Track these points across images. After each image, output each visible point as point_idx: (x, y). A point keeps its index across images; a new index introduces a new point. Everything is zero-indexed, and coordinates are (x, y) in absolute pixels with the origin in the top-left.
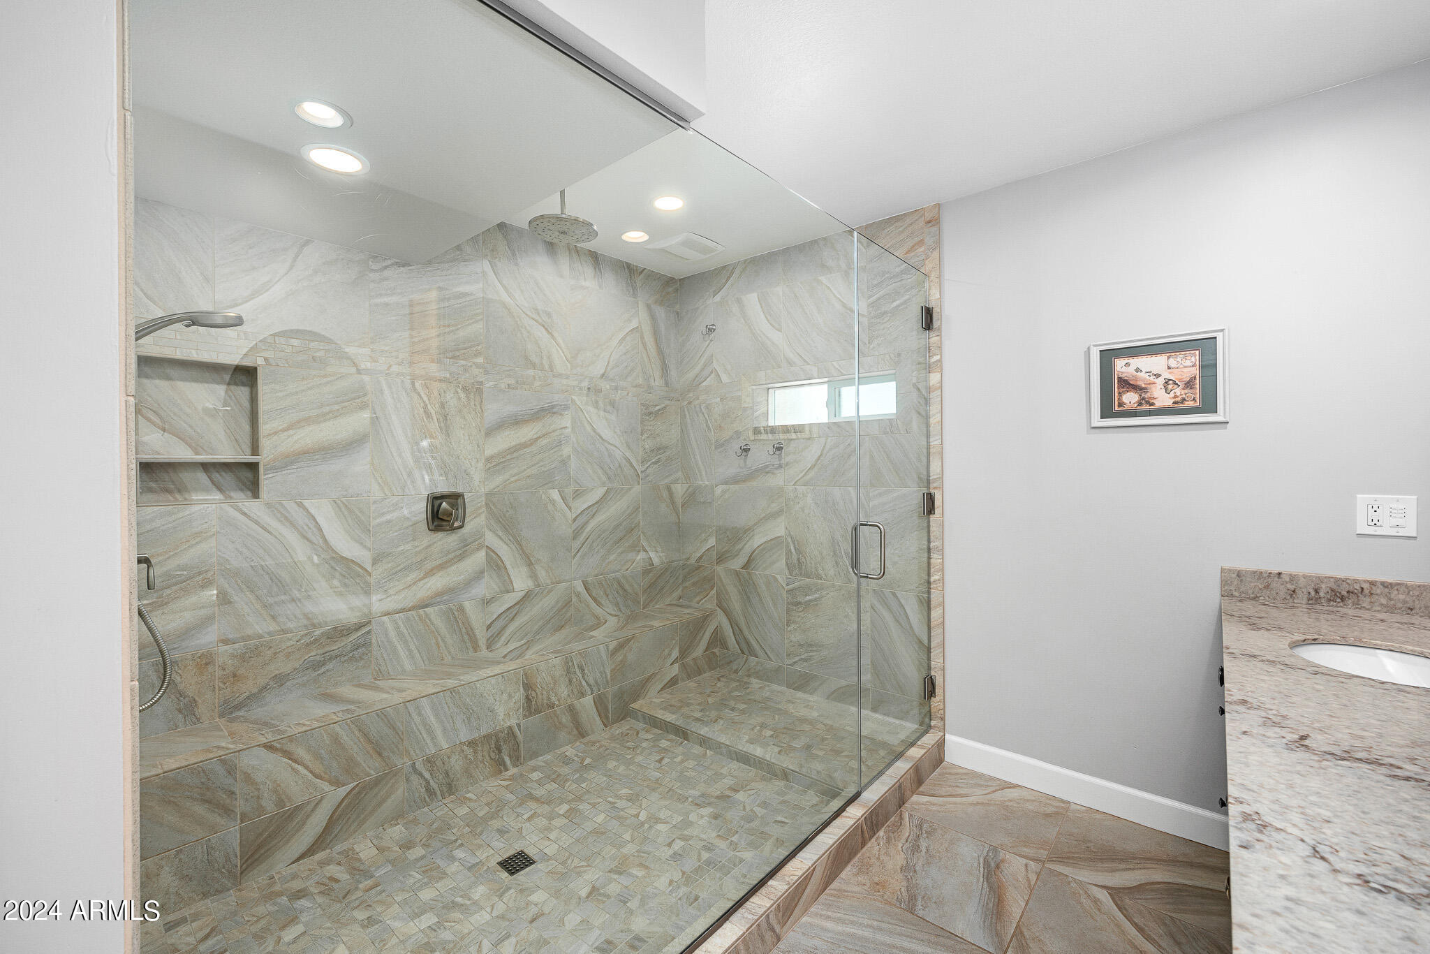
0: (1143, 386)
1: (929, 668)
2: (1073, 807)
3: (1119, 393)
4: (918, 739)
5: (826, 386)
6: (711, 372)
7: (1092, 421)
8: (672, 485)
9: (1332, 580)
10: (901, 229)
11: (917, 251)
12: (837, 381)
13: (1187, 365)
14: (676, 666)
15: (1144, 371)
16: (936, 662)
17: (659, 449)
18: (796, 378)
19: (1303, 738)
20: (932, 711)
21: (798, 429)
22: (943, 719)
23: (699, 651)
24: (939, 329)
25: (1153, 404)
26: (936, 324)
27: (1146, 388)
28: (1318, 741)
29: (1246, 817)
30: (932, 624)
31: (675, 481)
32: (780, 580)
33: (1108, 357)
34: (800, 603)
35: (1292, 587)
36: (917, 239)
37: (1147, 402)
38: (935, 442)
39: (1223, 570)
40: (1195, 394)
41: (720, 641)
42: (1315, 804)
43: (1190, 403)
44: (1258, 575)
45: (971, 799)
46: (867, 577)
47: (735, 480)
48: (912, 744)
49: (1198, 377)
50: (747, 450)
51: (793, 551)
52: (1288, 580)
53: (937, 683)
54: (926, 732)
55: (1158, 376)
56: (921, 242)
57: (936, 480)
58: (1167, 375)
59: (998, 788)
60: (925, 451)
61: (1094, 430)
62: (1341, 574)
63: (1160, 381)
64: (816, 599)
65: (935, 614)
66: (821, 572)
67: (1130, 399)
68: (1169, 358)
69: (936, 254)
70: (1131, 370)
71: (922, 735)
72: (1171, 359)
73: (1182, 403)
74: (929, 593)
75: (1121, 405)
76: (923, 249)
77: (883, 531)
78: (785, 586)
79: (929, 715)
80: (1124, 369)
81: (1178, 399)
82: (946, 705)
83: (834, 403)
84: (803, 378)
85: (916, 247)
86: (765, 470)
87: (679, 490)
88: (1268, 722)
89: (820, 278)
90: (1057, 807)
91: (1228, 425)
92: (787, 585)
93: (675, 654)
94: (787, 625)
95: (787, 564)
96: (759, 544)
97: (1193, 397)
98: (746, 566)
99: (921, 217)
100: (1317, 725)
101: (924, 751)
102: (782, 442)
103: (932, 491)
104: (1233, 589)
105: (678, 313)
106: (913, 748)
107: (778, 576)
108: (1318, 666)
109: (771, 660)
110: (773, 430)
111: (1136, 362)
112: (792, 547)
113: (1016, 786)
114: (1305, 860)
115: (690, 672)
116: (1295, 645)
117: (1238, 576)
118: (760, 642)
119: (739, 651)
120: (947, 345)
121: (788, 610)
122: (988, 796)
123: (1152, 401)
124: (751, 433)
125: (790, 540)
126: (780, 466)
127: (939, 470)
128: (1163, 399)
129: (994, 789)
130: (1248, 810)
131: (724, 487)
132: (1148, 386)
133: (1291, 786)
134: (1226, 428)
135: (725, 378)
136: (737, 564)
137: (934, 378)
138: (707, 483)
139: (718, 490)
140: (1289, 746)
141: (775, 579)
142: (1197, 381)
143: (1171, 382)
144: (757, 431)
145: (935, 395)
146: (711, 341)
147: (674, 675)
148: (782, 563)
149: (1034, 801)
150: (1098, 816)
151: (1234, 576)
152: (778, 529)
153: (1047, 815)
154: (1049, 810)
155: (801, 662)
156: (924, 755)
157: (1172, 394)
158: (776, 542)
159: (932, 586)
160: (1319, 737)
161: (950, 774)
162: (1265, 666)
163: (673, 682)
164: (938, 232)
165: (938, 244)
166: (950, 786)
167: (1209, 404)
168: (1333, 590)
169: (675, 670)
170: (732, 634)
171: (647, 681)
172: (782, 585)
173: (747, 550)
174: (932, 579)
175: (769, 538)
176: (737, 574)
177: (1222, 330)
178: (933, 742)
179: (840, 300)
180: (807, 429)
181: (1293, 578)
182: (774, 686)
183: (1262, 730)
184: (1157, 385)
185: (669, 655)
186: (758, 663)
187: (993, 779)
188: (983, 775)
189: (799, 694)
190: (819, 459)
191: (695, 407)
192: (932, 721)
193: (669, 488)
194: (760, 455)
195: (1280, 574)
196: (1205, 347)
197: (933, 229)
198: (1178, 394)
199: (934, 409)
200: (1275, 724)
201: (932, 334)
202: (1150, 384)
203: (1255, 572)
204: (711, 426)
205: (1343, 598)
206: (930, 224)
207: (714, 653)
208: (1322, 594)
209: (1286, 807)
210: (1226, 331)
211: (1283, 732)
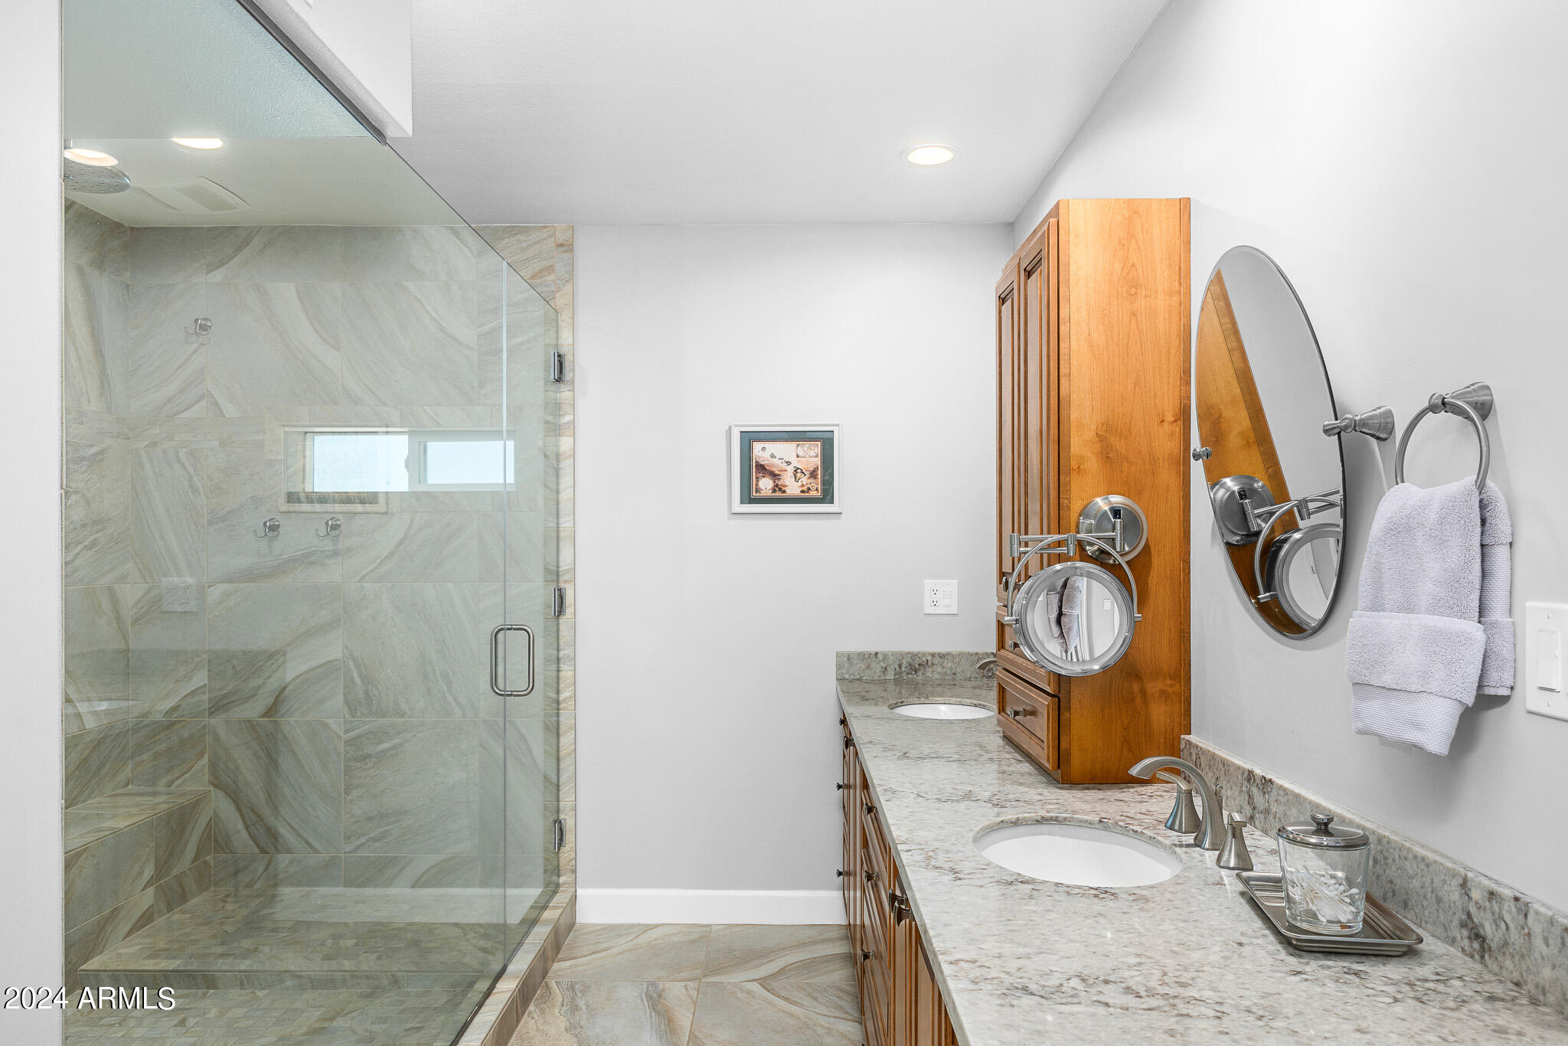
0: (777, 472)
1: (558, 812)
2: (714, 928)
3: (757, 478)
4: (549, 901)
5: (406, 437)
6: (202, 397)
7: (733, 507)
8: (116, 586)
9: (909, 655)
10: (524, 245)
11: (545, 278)
12: (421, 433)
13: (810, 457)
14: (151, 890)
15: (778, 457)
16: (566, 802)
17: (95, 523)
18: (364, 424)
19: (905, 754)
20: (561, 865)
21: (367, 498)
22: (574, 871)
23: (185, 862)
24: (572, 382)
25: (784, 492)
26: (567, 376)
27: (779, 475)
28: (913, 753)
29: (886, 790)
30: (562, 754)
31: (123, 579)
32: (333, 726)
33: (749, 439)
34: (369, 756)
35: (884, 665)
36: (546, 263)
37: (780, 489)
38: (566, 523)
39: (837, 653)
40: (817, 484)
41: (216, 841)
42: (916, 779)
43: (813, 493)
44: (863, 656)
45: (616, 950)
46: (511, 695)
47: (251, 576)
48: (545, 908)
49: (819, 468)
50: (274, 528)
51: (357, 679)
52: (881, 659)
53: (567, 828)
54: (555, 892)
55: (789, 463)
56: (550, 269)
57: (567, 571)
58: (795, 463)
59: (640, 932)
60: (554, 535)
61: (734, 516)
62: (915, 650)
63: (790, 469)
64: (395, 747)
65: (565, 740)
66: (403, 706)
67: (766, 484)
68: (798, 446)
69: (568, 287)
70: (767, 455)
71: (552, 897)
72: (799, 448)
73: (808, 492)
74: (558, 715)
75: (758, 490)
76: (552, 277)
77: (531, 635)
78: (342, 734)
79: (557, 871)
80: (761, 454)
81: (805, 488)
82: (578, 855)
83: (417, 463)
84: (378, 424)
85: (544, 273)
86: (308, 560)
87: (131, 594)
88: (886, 750)
89: (405, 284)
90: (700, 932)
91: (842, 516)
92: (347, 731)
93: (149, 872)
94: (345, 793)
95: (346, 701)
96: (296, 673)
97: (816, 489)
98: (271, 711)
99: (550, 236)
100: (911, 746)
101: (560, 911)
102: (339, 516)
103: (562, 585)
104: (844, 672)
105: (128, 286)
106: (546, 912)
107: (330, 721)
108: (907, 716)
109: (316, 851)
110: (323, 498)
111: (773, 447)
112: (356, 676)
113: (658, 926)
114: (915, 799)
115: (173, 896)
116: (893, 707)
117: (848, 659)
118: (296, 826)
119: (256, 850)
120: (581, 403)
121: (348, 770)
122: (634, 942)
123: (783, 489)
124: (282, 499)
125: (351, 664)
126: (335, 554)
127: (570, 559)
128: (793, 489)
129: (636, 934)
130: (885, 788)
131: (224, 586)
132: (780, 473)
133: (903, 775)
134: (840, 518)
135: (230, 410)
136: (253, 710)
137: (565, 443)
138: (189, 580)
139: (214, 593)
140: (899, 758)
141: (325, 726)
142: (819, 472)
143: (799, 471)
144: (292, 497)
145: (566, 465)
146: (202, 344)
147: (147, 907)
148: (337, 702)
149: (679, 933)
150: (737, 929)
151: (845, 659)
152: (332, 649)
153: (694, 941)
154: (693, 937)
155: (370, 843)
156: (560, 915)
157: (800, 483)
158: (328, 669)
159: (561, 707)
160: (913, 752)
161: (587, 933)
162: (877, 721)
163: (147, 918)
164: (571, 261)
165: (570, 277)
166: (590, 945)
167: (827, 496)
168: (910, 665)
169: (147, 898)
170: (240, 825)
171: (105, 924)
172: (337, 734)
173: (273, 684)
174: (562, 697)
175: (313, 664)
176: (251, 725)
177: (838, 425)
178: (567, 900)
179: (436, 320)
180: (382, 499)
181: (885, 656)
182: (322, 890)
183: (884, 754)
184: (788, 472)
185: (140, 874)
186: (291, 862)
187: (632, 926)
188: (621, 926)
189: (369, 891)
190: (401, 543)
191: (165, 452)
192: (561, 878)
193: (110, 591)
194: (299, 536)
195: (877, 653)
196: (826, 442)
197: (567, 256)
198: (805, 483)
199: (565, 482)
200: (890, 750)
201: (563, 387)
202: (782, 471)
203: (860, 654)
204: (200, 485)
205: (916, 671)
206: (562, 249)
207: (206, 863)
208: (903, 669)
209: (902, 783)
210: (841, 426)
211: (894, 753)
